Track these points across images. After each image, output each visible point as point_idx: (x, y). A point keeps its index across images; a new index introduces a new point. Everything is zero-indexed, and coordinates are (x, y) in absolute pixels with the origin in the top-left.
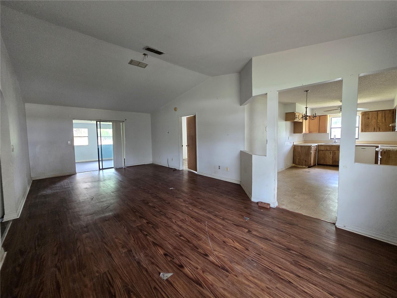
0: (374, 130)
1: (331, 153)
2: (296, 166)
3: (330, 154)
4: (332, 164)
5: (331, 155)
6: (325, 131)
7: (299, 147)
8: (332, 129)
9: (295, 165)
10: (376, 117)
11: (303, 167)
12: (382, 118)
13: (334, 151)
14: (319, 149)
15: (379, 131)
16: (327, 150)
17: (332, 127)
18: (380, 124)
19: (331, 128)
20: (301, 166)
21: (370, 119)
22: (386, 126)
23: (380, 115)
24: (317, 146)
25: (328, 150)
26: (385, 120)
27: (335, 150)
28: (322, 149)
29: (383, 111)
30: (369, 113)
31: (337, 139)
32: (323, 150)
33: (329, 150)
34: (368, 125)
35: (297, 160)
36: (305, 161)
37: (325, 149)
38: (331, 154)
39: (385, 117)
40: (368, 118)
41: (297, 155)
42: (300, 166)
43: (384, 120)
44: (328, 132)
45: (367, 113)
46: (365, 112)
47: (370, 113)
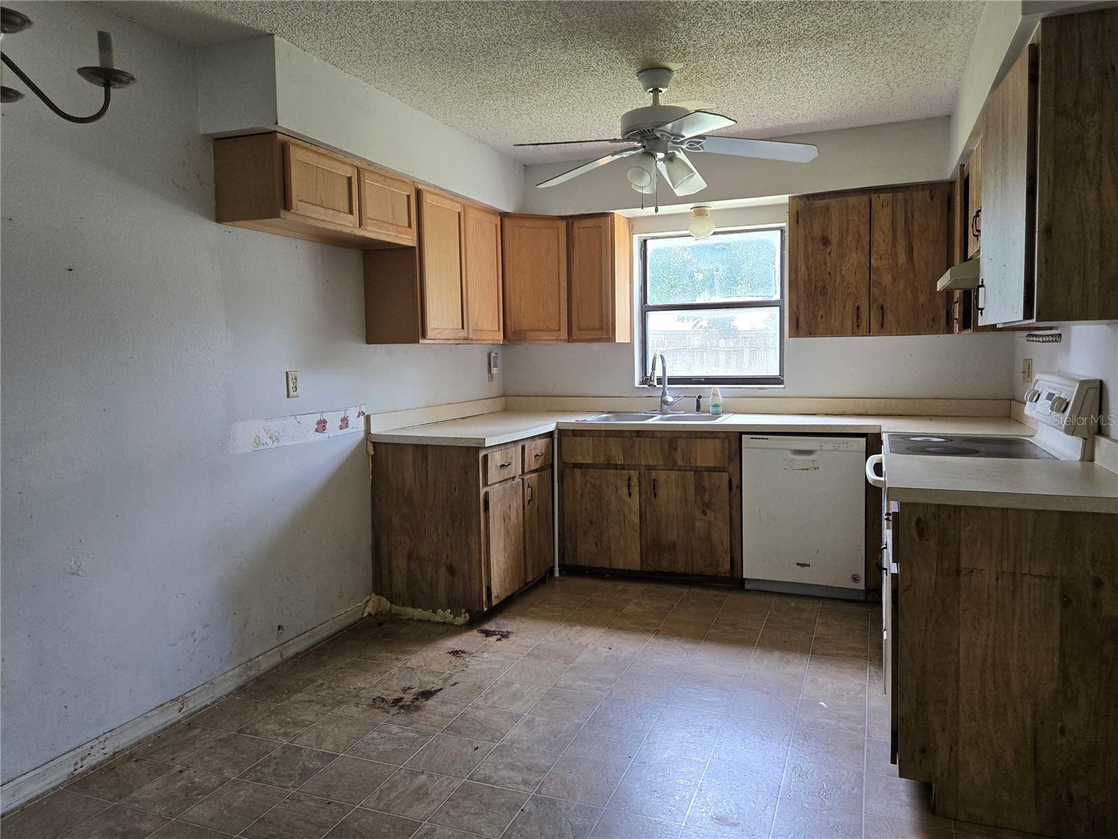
0: (858, 328)
1: (635, 482)
2: (396, 609)
3: (625, 490)
4: (639, 569)
5: (635, 502)
6: (604, 329)
7: (409, 458)
8: (652, 316)
9: (386, 604)
10: (864, 230)
11: (438, 618)
12: (894, 246)
13: (650, 468)
14: (566, 460)
15: (883, 330)
16: (609, 465)
17: (650, 302)
18: (887, 279)
19: (645, 309)
20: (427, 614)
21: (833, 248)
22: (915, 298)
23: (883, 218)
24: (550, 434)
25: (616, 467)
26: (910, 251)
27: (651, 463)
28: (580, 460)
29: (900, 195)
30: (827, 208)
31: (673, 381)
32: (587, 466)
33: (622, 467)
34: (824, 291)
35: (401, 565)
36: (451, 570)
37: (602, 460)
38: (636, 496)
39: (909, 235)
40: (826, 242)
41: (396, 520)
42: (418, 613)
43: (902, 258)
44: (621, 336)
45: (820, 203)
46: (807, 196)
47: (833, 202)
